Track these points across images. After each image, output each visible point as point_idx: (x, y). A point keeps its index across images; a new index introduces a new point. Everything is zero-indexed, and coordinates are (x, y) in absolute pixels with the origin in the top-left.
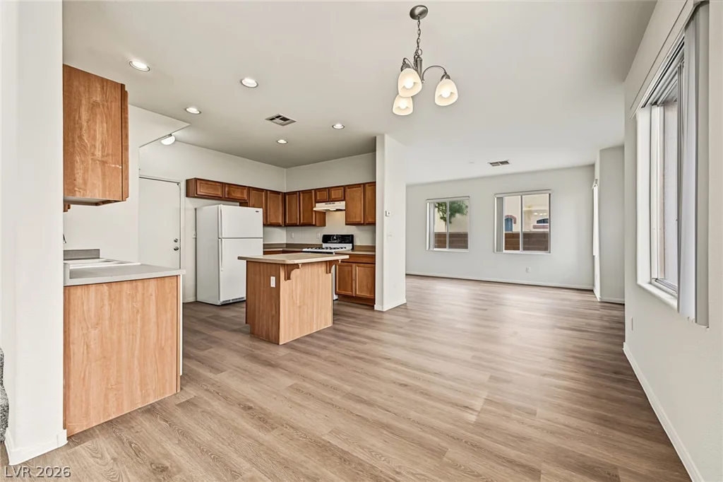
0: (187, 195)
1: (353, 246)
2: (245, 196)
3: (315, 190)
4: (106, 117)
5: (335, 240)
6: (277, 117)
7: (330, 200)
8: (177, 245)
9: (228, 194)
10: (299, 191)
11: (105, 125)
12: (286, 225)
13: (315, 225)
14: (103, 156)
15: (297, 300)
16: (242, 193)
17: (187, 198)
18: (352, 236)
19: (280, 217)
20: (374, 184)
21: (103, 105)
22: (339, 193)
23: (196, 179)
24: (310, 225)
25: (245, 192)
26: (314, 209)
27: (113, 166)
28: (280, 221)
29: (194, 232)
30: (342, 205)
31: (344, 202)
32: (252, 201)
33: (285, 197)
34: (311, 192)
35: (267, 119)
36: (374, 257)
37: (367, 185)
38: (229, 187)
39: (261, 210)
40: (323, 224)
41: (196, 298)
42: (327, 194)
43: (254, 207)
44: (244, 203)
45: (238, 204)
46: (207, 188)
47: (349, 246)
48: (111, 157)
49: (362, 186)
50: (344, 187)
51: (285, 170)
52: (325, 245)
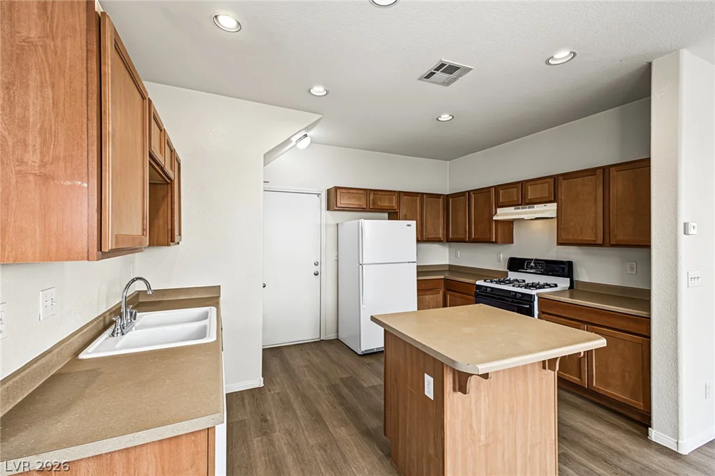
0: (328, 208)
1: (572, 282)
2: (395, 205)
3: (497, 188)
4: (51, 73)
5: (532, 268)
6: (437, 69)
7: (525, 202)
8: (317, 269)
9: (374, 204)
10: (469, 192)
11: (49, 92)
12: (448, 240)
13: (496, 242)
14: (43, 164)
15: (479, 431)
16: (391, 201)
17: (328, 212)
18: (570, 264)
19: (441, 231)
20: (645, 164)
21: (45, 47)
22: (545, 190)
23: (336, 188)
24: (489, 242)
25: (394, 198)
26: (495, 218)
27: (68, 183)
28: (441, 235)
29: (335, 253)
30: (550, 209)
31: (556, 204)
32: (403, 212)
33: (448, 202)
34: (490, 191)
35: (420, 79)
36: (648, 320)
37: (611, 169)
38: (374, 194)
39: (413, 223)
40: (510, 240)
41: (338, 336)
42: (520, 193)
43: (405, 219)
44: (393, 215)
45: (386, 215)
46: (349, 198)
47: (564, 283)
48: (62, 164)
49: (600, 173)
50: (555, 178)
51: (448, 162)
52: (512, 275)
